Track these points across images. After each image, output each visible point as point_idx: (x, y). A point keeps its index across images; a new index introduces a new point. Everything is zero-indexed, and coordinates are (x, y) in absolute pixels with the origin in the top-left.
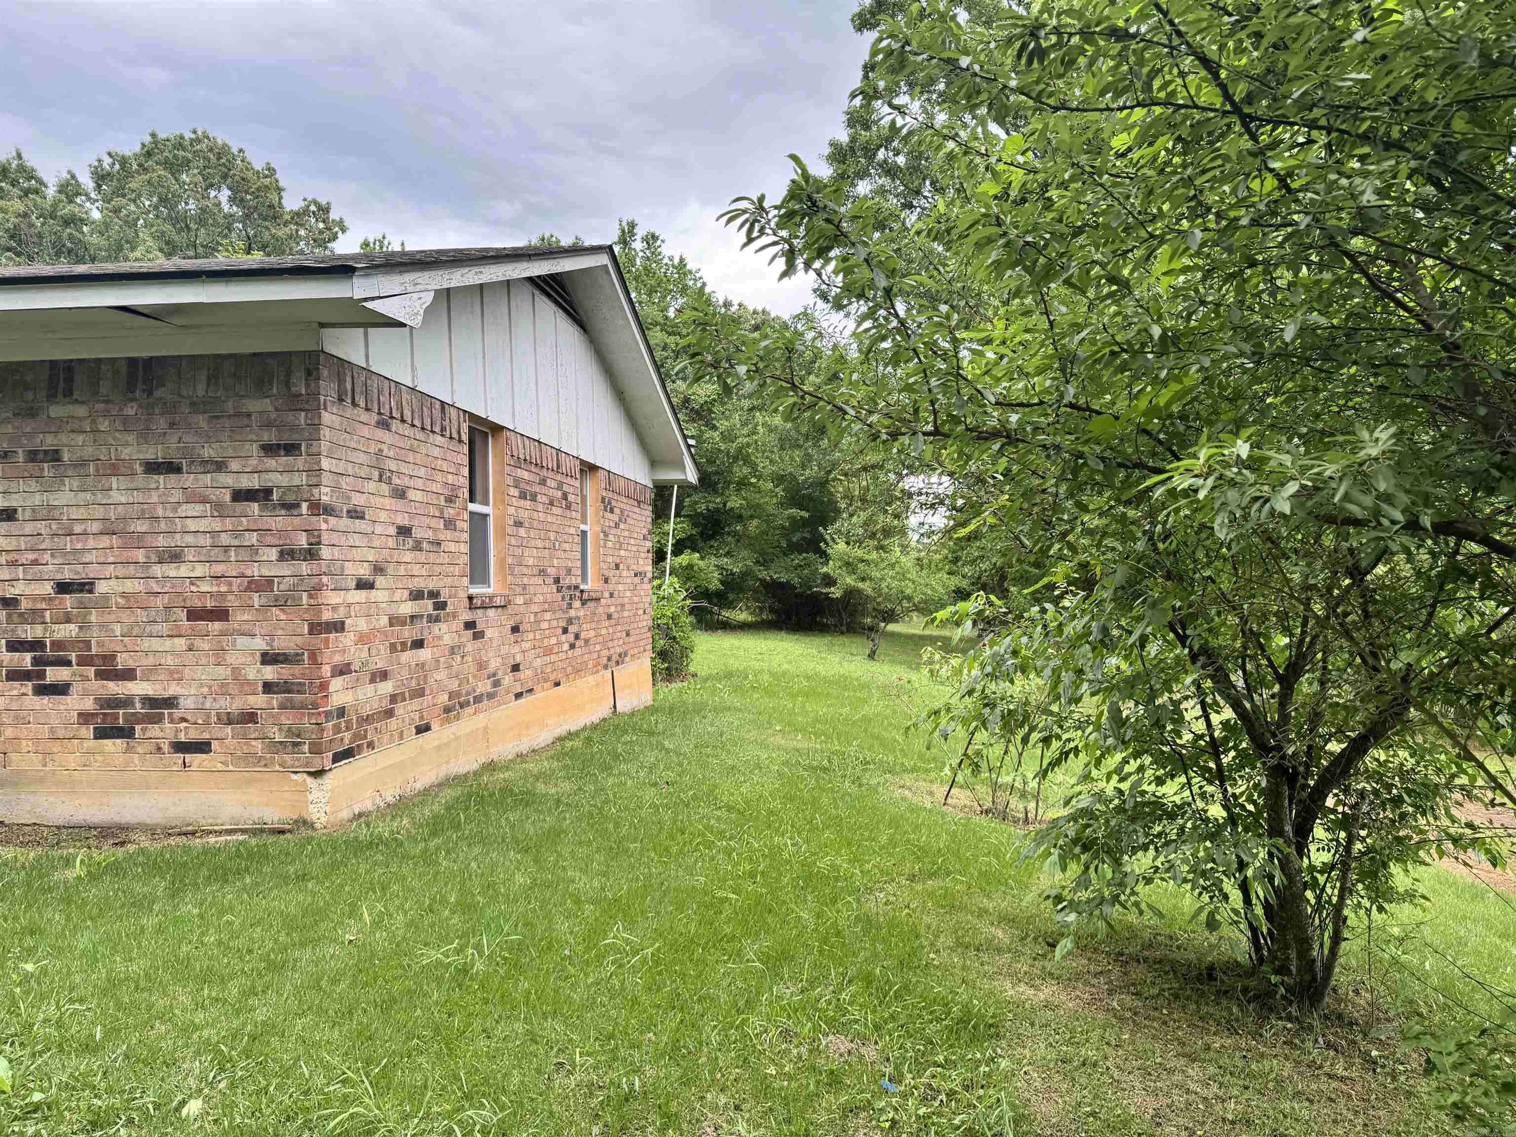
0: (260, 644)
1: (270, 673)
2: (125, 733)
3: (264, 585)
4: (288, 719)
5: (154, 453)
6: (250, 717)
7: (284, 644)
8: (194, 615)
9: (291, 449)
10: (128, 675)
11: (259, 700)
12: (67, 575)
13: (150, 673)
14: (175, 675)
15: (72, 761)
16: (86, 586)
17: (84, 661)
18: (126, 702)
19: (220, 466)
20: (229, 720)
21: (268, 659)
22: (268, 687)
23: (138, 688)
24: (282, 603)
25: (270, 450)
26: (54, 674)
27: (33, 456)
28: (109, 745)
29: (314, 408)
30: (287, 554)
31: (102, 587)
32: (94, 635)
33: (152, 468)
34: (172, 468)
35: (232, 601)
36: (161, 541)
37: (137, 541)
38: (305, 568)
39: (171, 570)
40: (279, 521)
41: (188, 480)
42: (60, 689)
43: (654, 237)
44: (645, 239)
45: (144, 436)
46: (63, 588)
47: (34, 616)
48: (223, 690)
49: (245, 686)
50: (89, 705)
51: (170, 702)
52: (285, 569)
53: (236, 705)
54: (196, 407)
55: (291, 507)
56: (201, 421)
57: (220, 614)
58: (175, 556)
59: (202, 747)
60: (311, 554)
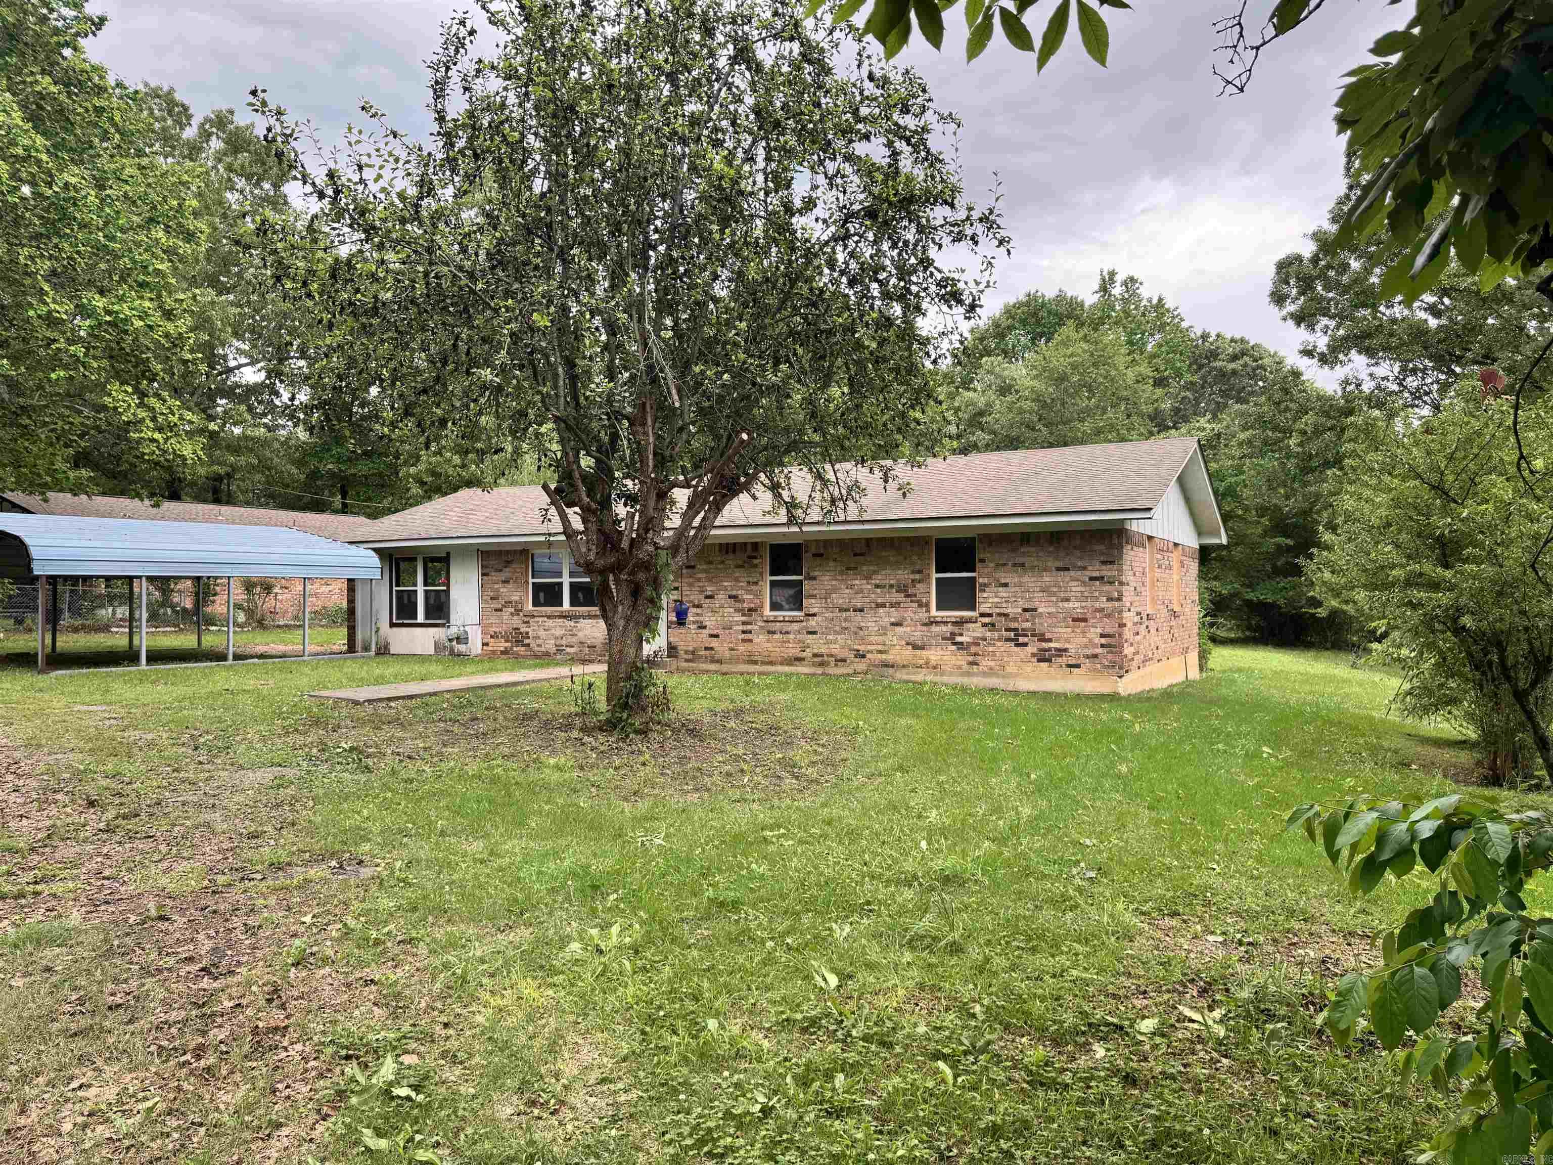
0: (1099, 630)
1: (1103, 641)
2: (1049, 660)
3: (1101, 610)
4: (1110, 657)
5: (1060, 564)
6: (1096, 656)
7: (1108, 630)
8: (1074, 620)
9: (1112, 563)
10: (1050, 640)
11: (1099, 650)
12: (1027, 606)
13: (1058, 640)
14: (1067, 641)
15: (1029, 669)
16: (1035, 610)
17: (1033, 635)
18: (1049, 650)
19: (1085, 568)
20: (1088, 657)
21: (1102, 636)
22: (1102, 646)
23: (1052, 645)
24: (1108, 616)
25: (1104, 563)
26: (1022, 640)
27: (1015, 565)
28: (1044, 665)
29: (1120, 548)
30: (1110, 599)
31: (1040, 610)
32: (1037, 627)
33: (1058, 569)
34: (1066, 569)
35: (1088, 616)
36: (1062, 595)
37: (1054, 594)
38: (1117, 604)
39: (1066, 605)
40: (1107, 588)
41: (1072, 573)
42: (1025, 645)
43: (1132, 279)
44: (1125, 283)
45: (1057, 558)
46: (1025, 610)
47: (1015, 619)
48: (1086, 646)
49: (1094, 646)
50: (1035, 650)
51: (1066, 650)
52: (1110, 605)
53: (1089, 652)
54: (1075, 548)
55: (1111, 583)
56: (1078, 553)
57: (1085, 620)
58: (1067, 600)
59: (1078, 666)
60: (1119, 599)
